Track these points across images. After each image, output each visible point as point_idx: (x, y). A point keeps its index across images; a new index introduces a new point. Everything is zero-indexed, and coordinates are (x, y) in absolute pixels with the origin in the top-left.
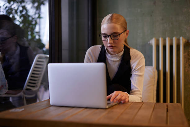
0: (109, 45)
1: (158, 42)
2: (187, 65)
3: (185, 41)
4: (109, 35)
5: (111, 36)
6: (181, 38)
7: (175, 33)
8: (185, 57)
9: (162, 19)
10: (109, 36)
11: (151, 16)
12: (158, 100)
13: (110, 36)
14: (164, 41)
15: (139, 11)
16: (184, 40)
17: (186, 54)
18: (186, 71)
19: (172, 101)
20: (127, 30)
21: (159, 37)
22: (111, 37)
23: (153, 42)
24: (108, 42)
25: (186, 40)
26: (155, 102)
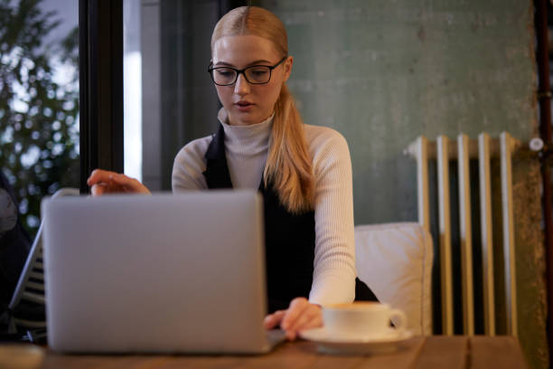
0: (237, 99)
1: (432, 148)
2: (525, 220)
3: (516, 145)
4: (239, 69)
5: (246, 72)
6: (503, 136)
7: (485, 122)
8: (516, 195)
9: (446, 82)
10: (239, 72)
11: (412, 71)
12: (438, 327)
13: (242, 72)
14: (453, 145)
15: (374, 57)
16: (513, 142)
17: (520, 185)
18: (524, 237)
19: (480, 329)
20: (289, 58)
21: (437, 134)
22: (244, 75)
23: (418, 149)
24: (236, 90)
25: (519, 143)
26: (428, 332)
